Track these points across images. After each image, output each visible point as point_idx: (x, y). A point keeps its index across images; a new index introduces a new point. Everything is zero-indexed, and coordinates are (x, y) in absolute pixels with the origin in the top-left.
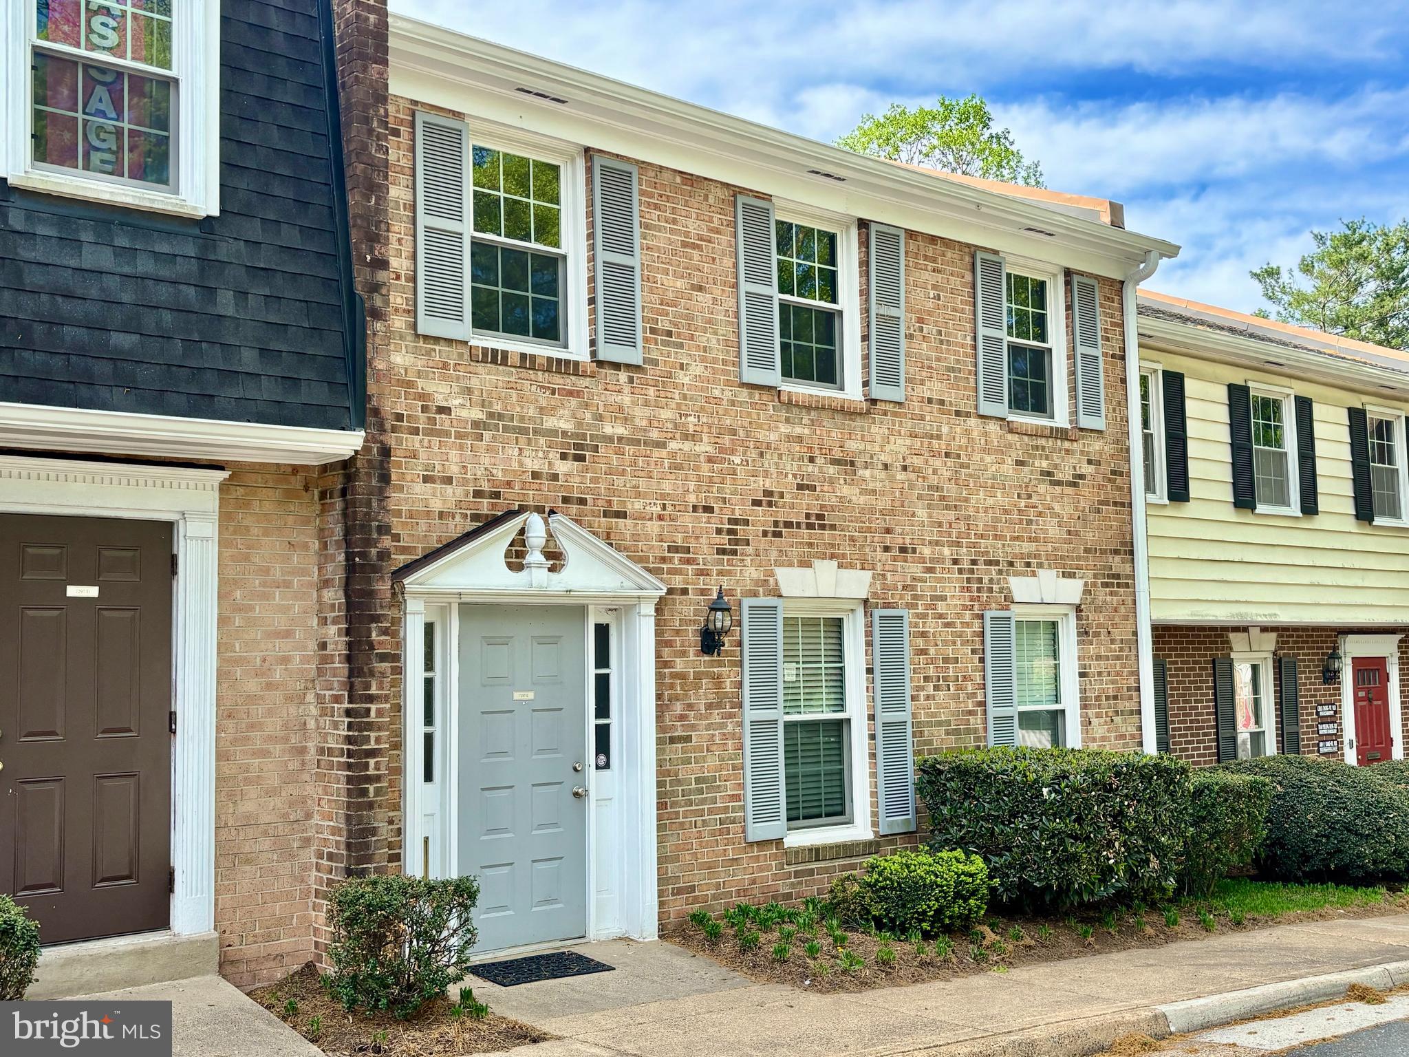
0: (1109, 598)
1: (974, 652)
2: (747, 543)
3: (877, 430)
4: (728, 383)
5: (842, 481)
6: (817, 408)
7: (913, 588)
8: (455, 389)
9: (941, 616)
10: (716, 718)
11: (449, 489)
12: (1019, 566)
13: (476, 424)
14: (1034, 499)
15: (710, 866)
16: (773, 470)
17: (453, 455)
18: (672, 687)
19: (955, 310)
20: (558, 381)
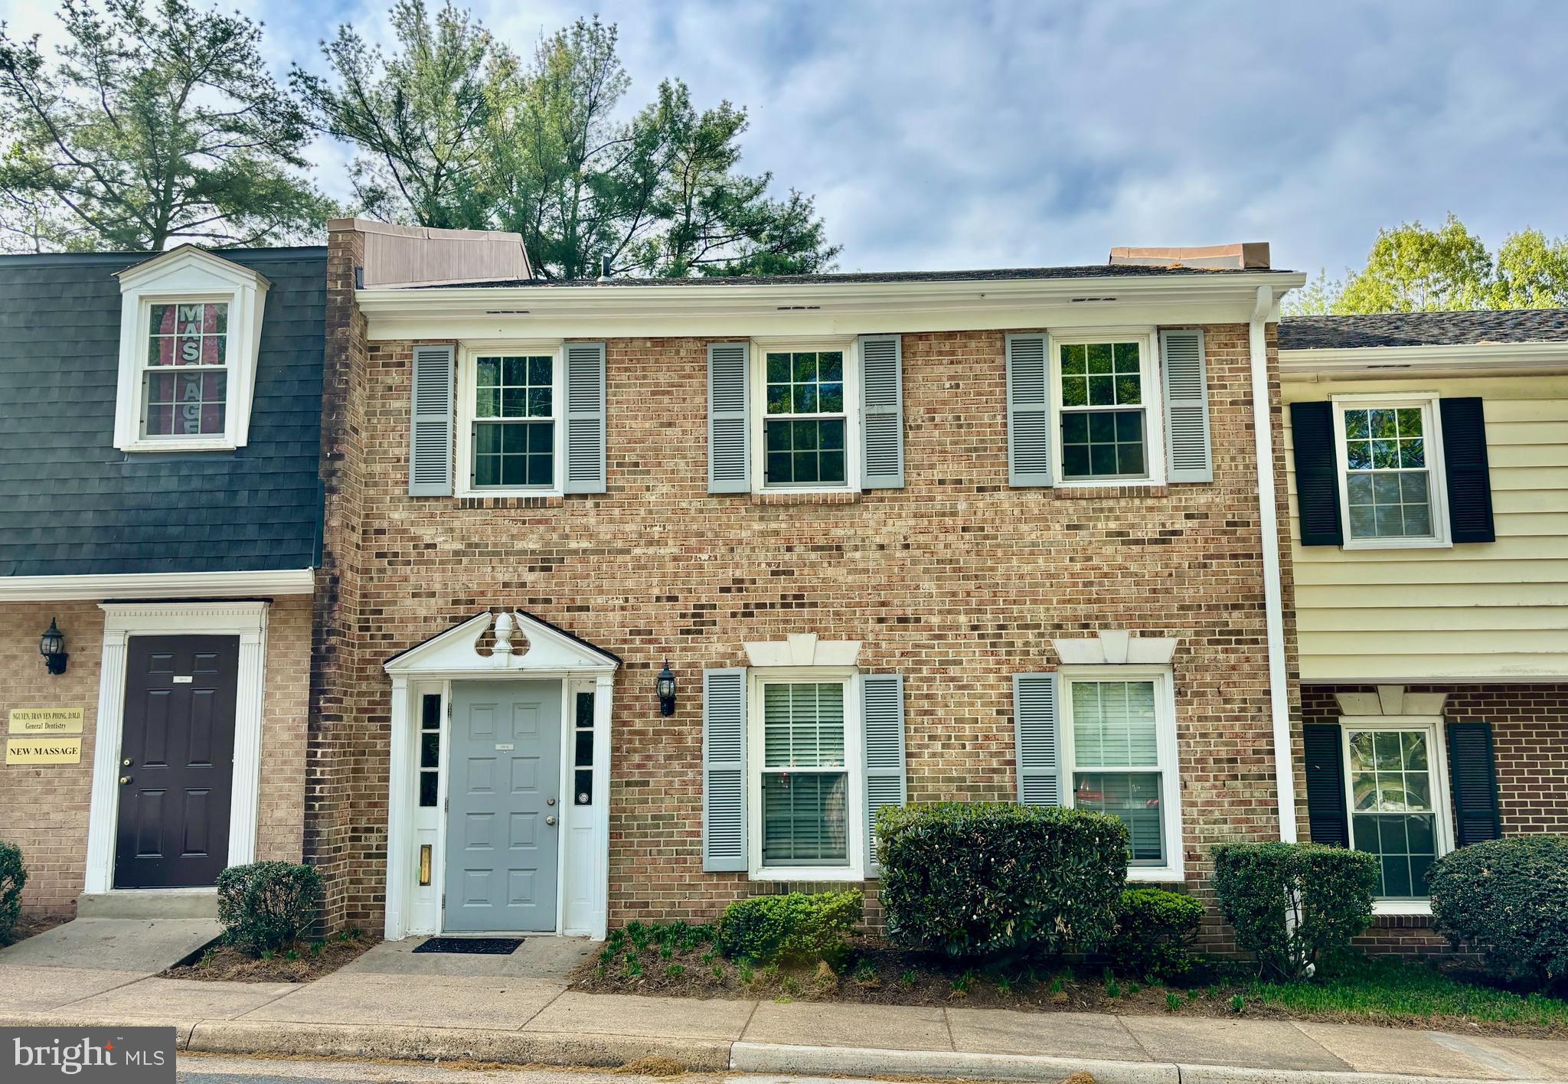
0: (1221, 656)
1: (999, 712)
2: (714, 623)
3: (871, 515)
4: (696, 496)
5: (826, 565)
6: (794, 505)
7: (916, 654)
8: (440, 530)
9: (952, 679)
10: (676, 766)
11: (433, 600)
12: (1070, 627)
13: (456, 553)
14: (1095, 562)
15: (663, 887)
16: (745, 562)
17: (437, 576)
18: (630, 741)
19: (979, 394)
20: (529, 514)
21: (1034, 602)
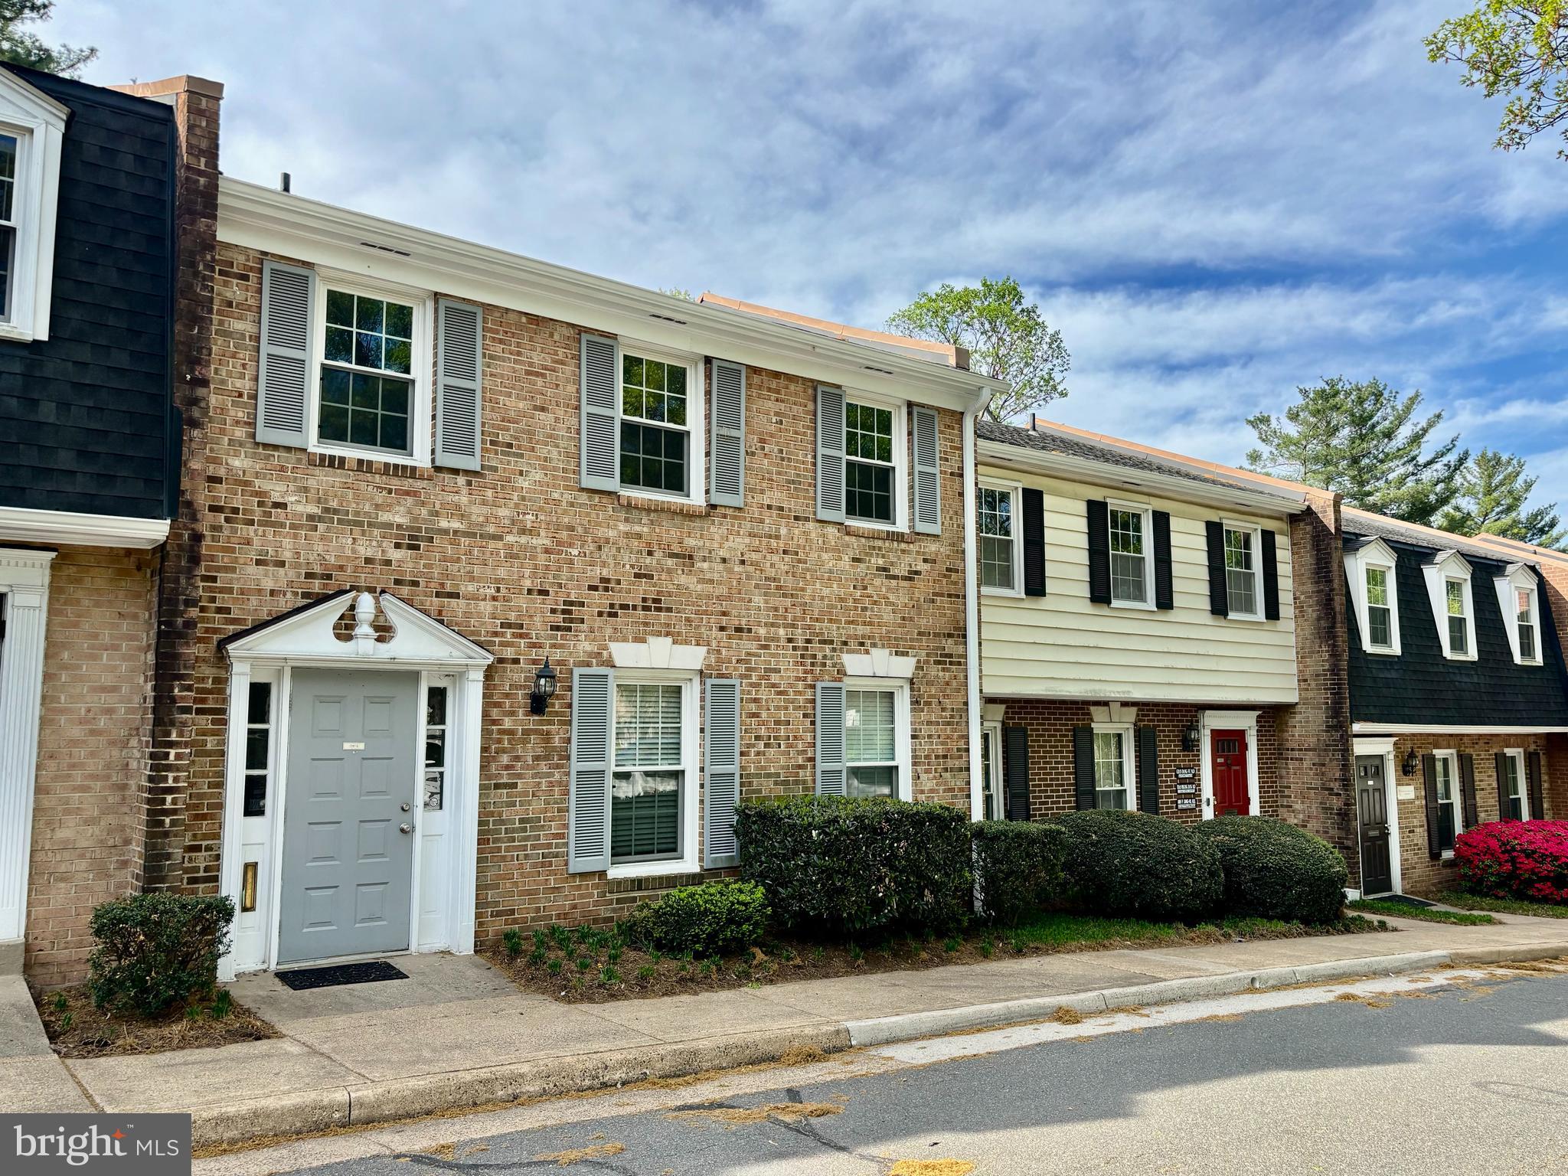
0: (941, 674)
1: (805, 716)
2: (582, 621)
3: (716, 529)
4: (567, 488)
5: (680, 572)
6: (656, 511)
7: (748, 662)
8: (291, 488)
9: (774, 686)
10: (543, 766)
11: (281, 571)
12: (853, 645)
13: (311, 517)
14: (869, 591)
15: (529, 893)
16: (611, 561)
17: (287, 543)
18: (499, 741)
19: (796, 433)
20: (395, 483)
21: (831, 621)
